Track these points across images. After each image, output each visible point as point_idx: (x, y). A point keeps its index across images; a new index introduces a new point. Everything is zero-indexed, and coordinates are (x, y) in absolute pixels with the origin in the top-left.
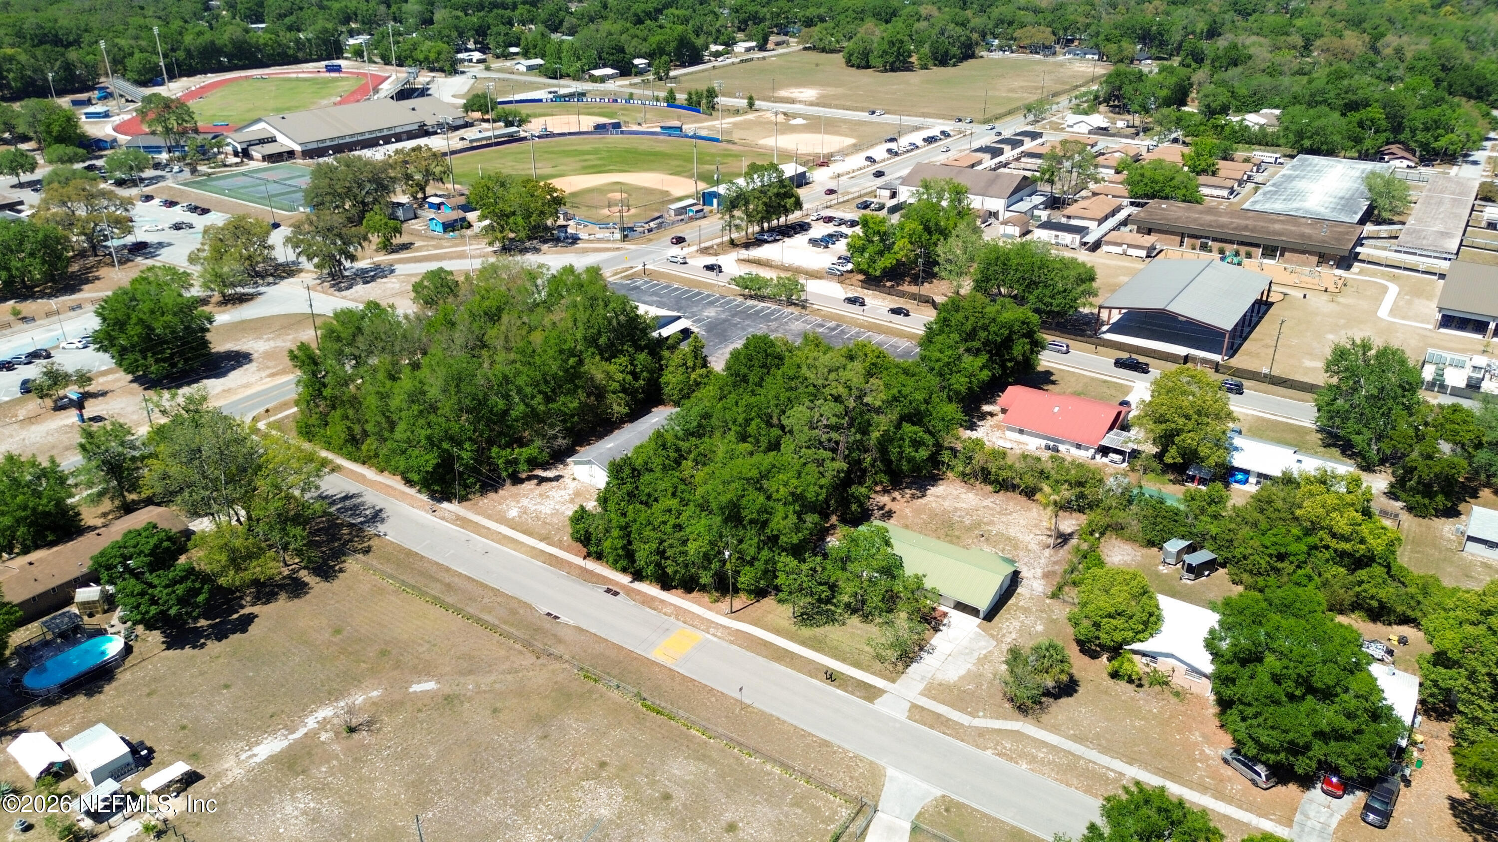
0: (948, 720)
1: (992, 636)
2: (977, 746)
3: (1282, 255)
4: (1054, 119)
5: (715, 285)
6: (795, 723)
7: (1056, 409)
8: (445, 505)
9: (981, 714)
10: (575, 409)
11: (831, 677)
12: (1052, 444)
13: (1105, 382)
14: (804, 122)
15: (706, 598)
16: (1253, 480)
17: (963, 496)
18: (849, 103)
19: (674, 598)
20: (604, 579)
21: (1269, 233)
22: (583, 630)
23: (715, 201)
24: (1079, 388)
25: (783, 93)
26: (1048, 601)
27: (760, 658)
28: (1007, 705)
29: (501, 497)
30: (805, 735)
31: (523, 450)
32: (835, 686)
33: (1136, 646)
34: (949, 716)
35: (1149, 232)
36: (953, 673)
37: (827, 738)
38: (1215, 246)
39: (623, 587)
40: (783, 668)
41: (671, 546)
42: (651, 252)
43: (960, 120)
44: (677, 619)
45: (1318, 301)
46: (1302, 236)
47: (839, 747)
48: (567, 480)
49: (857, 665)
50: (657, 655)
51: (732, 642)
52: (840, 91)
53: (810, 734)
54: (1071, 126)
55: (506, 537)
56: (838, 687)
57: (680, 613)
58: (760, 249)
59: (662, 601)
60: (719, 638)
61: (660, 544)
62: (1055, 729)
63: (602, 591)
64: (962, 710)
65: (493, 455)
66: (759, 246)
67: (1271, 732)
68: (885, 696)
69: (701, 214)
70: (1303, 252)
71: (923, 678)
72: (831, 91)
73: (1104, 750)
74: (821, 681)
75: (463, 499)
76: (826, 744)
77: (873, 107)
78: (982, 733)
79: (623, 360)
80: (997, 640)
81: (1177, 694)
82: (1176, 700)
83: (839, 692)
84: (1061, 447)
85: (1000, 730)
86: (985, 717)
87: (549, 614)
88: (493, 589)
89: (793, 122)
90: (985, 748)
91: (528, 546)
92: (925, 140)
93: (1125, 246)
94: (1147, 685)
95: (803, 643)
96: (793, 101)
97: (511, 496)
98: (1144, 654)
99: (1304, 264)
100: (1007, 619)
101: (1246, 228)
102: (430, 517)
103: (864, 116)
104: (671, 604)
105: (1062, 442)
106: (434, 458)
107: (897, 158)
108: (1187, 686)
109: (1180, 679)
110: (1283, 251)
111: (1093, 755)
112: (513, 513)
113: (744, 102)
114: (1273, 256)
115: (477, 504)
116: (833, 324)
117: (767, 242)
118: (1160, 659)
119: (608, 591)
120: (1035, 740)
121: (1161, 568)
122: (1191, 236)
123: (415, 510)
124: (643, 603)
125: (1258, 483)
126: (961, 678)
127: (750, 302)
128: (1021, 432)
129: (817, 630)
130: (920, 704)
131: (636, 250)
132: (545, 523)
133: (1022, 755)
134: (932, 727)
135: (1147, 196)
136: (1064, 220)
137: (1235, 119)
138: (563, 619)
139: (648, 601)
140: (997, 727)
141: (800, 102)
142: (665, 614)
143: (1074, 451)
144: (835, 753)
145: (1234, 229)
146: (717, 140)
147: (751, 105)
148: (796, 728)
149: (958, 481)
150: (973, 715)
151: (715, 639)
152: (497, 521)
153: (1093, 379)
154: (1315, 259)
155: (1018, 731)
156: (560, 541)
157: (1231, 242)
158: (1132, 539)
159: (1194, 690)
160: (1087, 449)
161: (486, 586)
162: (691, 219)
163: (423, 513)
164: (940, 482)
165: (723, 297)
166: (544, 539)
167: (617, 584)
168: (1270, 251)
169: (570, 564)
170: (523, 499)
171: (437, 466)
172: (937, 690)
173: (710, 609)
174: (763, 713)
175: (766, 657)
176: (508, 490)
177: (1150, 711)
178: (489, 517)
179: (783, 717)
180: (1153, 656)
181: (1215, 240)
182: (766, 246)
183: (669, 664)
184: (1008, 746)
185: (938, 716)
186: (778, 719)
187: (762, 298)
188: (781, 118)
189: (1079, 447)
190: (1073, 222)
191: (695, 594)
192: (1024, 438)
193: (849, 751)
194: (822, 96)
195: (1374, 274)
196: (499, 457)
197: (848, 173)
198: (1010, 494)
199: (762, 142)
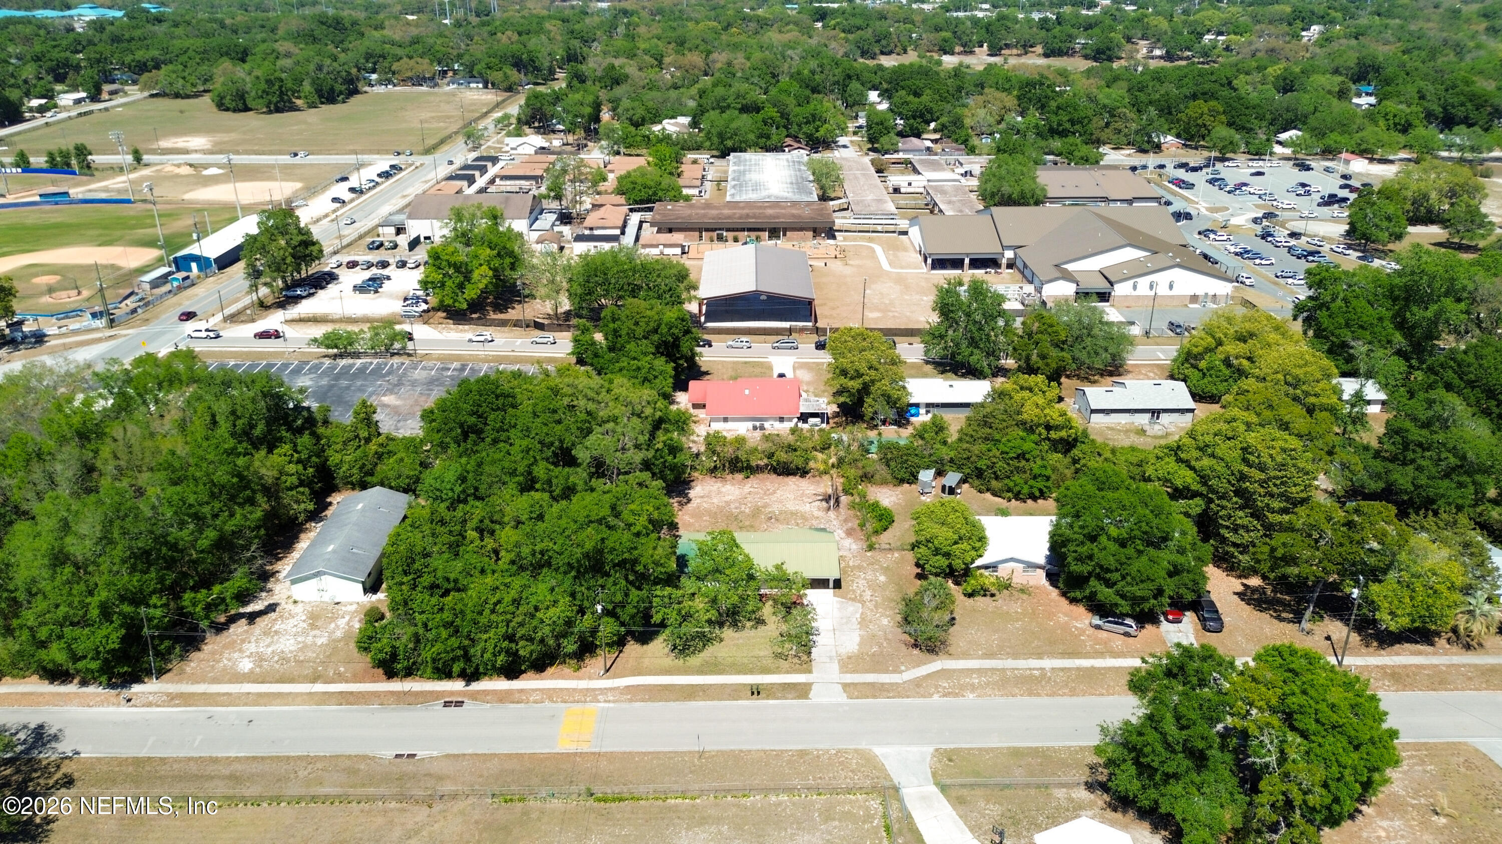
0: (883, 684)
1: (853, 600)
2: (923, 696)
3: (784, 235)
4: (489, 144)
5: (284, 352)
6: (759, 747)
7: (747, 392)
8: (136, 688)
9: (903, 668)
10: (259, 520)
11: (756, 691)
12: (758, 424)
13: (746, 363)
14: (221, 171)
15: (566, 670)
16: (922, 411)
17: (723, 490)
18: (256, 148)
19: (528, 683)
20: (435, 695)
21: (766, 217)
22: (458, 756)
23: (194, 265)
24: (731, 373)
25: (165, 144)
26: (869, 554)
27: (672, 704)
28: (916, 652)
29: (213, 653)
30: (779, 754)
31: (227, 584)
32: (763, 699)
33: (979, 562)
34: (881, 681)
35: (670, 231)
36: (851, 642)
37: (800, 747)
38: (730, 235)
39: (463, 693)
40: (701, 703)
41: (521, 624)
42: (162, 333)
43: (399, 154)
44: (553, 701)
45: (836, 266)
46: (794, 216)
47: (818, 750)
48: (286, 606)
49: (765, 671)
50: (564, 745)
51: (631, 700)
52: (233, 136)
53: (782, 751)
54: (515, 149)
55: (260, 695)
56: (767, 698)
57: (550, 695)
58: (299, 306)
59: (521, 691)
60: (614, 702)
61: (508, 626)
62: (965, 655)
63: (440, 707)
64: (886, 671)
65: (185, 603)
66: (296, 303)
67: (1142, 586)
68: (813, 687)
69: (188, 282)
70: (801, 229)
71: (831, 658)
72: (225, 137)
73: (1016, 656)
74: (748, 699)
75: (161, 673)
76: (802, 753)
77: (294, 149)
78: (918, 683)
79: (286, 448)
80: (859, 602)
81: (1022, 591)
82: (1025, 597)
83: (771, 702)
84: (767, 425)
85: (929, 675)
86: (908, 669)
87: (397, 756)
88: (299, 758)
89: (206, 172)
90: (931, 695)
91: (302, 694)
92: (379, 175)
93: (661, 247)
94: (997, 593)
95: (700, 671)
96: (186, 152)
97: (225, 647)
98: (986, 567)
99: (804, 239)
100: (853, 581)
101: (748, 216)
102: (125, 710)
103: (286, 159)
104: (537, 690)
105: (766, 420)
106: (116, 630)
107: (364, 197)
108: (1025, 582)
109: (1020, 578)
110: (785, 231)
111: (1010, 663)
112: (246, 665)
113: (129, 158)
114: (778, 237)
115: (182, 672)
116: (456, 365)
117: (302, 297)
118: (1000, 566)
119: (447, 704)
120: (962, 671)
121: (923, 498)
122: (707, 230)
123: (95, 709)
124: (501, 701)
125: (928, 412)
126: (860, 644)
127: (343, 362)
128: (726, 420)
129: (702, 655)
130: (849, 681)
131: (138, 334)
132: (299, 662)
133: (963, 687)
134: (875, 697)
135: (649, 201)
136: (587, 232)
137: (656, 128)
138: (421, 754)
139: (503, 697)
140: (924, 673)
141: (196, 151)
142: (536, 702)
143: (777, 425)
144: (818, 757)
145: (740, 218)
146: (128, 201)
147: (138, 159)
148: (765, 751)
149: (707, 478)
150: (896, 671)
151: (611, 705)
152: (230, 682)
153: (734, 363)
154: (811, 234)
155: (943, 670)
156: (340, 674)
157: (743, 230)
158: (884, 483)
159: (1031, 583)
160: (790, 420)
161: (288, 758)
162: (180, 289)
163: (112, 709)
164: (693, 484)
165: (307, 363)
166: (315, 679)
167: (452, 693)
168: (774, 233)
169: (376, 694)
170: (245, 646)
171: (123, 639)
172: (849, 663)
173: (579, 678)
174: (722, 753)
175: (678, 700)
176: (213, 644)
177: (1017, 612)
178: (215, 681)
179: (744, 747)
180: (992, 567)
181: (728, 230)
182: (304, 302)
183: (585, 748)
184: (946, 685)
185: (872, 685)
186: (741, 751)
187: (356, 355)
188: (186, 170)
189: (781, 420)
190: (596, 232)
191: (550, 671)
192: (730, 425)
193: (828, 751)
194: (216, 144)
195: (855, 240)
196: (194, 605)
197: (326, 216)
198: (761, 476)
199: (188, 196)
